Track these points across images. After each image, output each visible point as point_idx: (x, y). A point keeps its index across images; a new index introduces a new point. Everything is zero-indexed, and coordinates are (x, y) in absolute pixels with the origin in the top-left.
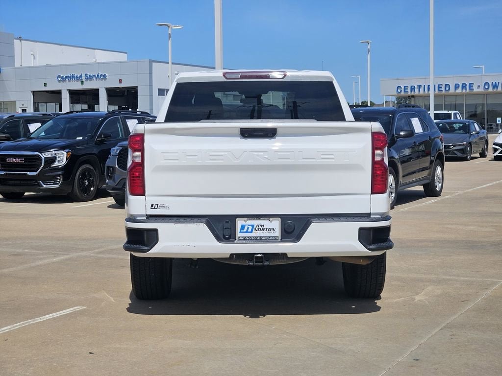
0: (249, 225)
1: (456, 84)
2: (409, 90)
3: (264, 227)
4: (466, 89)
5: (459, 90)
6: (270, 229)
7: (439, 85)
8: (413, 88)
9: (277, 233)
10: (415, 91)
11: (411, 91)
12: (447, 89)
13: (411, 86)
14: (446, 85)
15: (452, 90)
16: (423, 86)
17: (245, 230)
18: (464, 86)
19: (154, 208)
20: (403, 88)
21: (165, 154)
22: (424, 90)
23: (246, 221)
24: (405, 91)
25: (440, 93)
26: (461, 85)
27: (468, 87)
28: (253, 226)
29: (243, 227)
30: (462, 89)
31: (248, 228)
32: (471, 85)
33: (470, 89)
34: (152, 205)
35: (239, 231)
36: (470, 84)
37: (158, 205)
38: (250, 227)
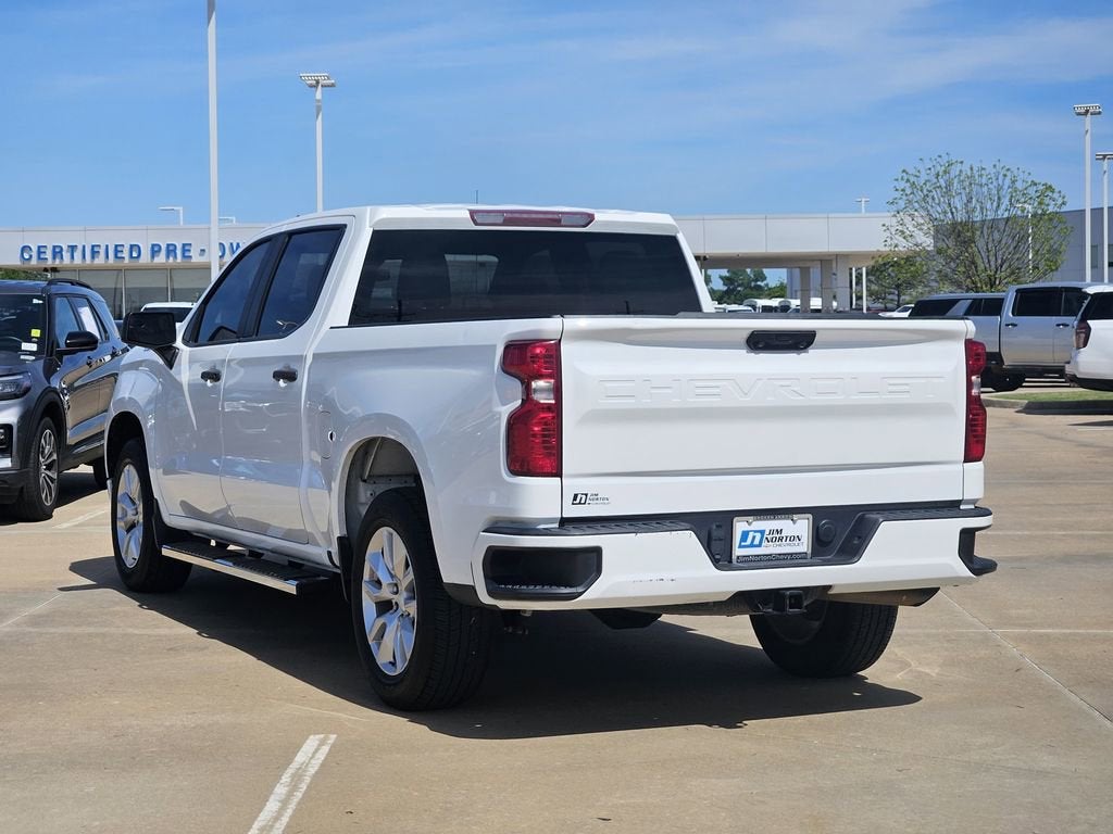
0: (755, 531)
1: (153, 246)
2: (49, 255)
3: (783, 535)
4: (175, 257)
5: (161, 259)
6: (792, 539)
7: (116, 246)
8: (57, 252)
9: (804, 546)
10: (62, 258)
11: (54, 258)
12: (135, 255)
13: (54, 247)
14: (132, 246)
15: (145, 259)
16: (80, 248)
17: (749, 542)
18: (171, 250)
19: (580, 503)
20: (35, 249)
21: (608, 385)
22: (84, 257)
23: (750, 524)
24: (39, 258)
25: (119, 264)
26: (164, 247)
27: (179, 252)
28: (762, 532)
29: (745, 535)
30: (168, 257)
31: (754, 538)
32: (186, 248)
33: (184, 256)
34: (576, 496)
35: (737, 544)
36: (184, 245)
37: (586, 495)
38: (758, 536)
